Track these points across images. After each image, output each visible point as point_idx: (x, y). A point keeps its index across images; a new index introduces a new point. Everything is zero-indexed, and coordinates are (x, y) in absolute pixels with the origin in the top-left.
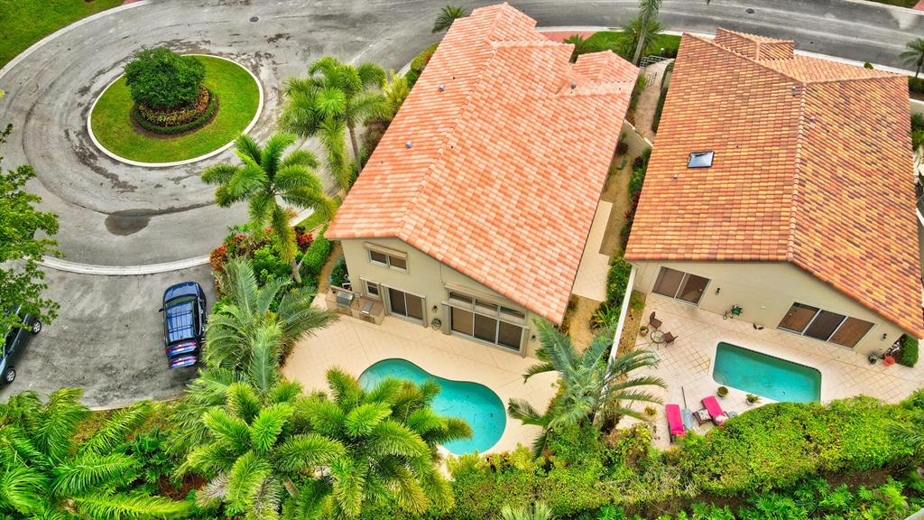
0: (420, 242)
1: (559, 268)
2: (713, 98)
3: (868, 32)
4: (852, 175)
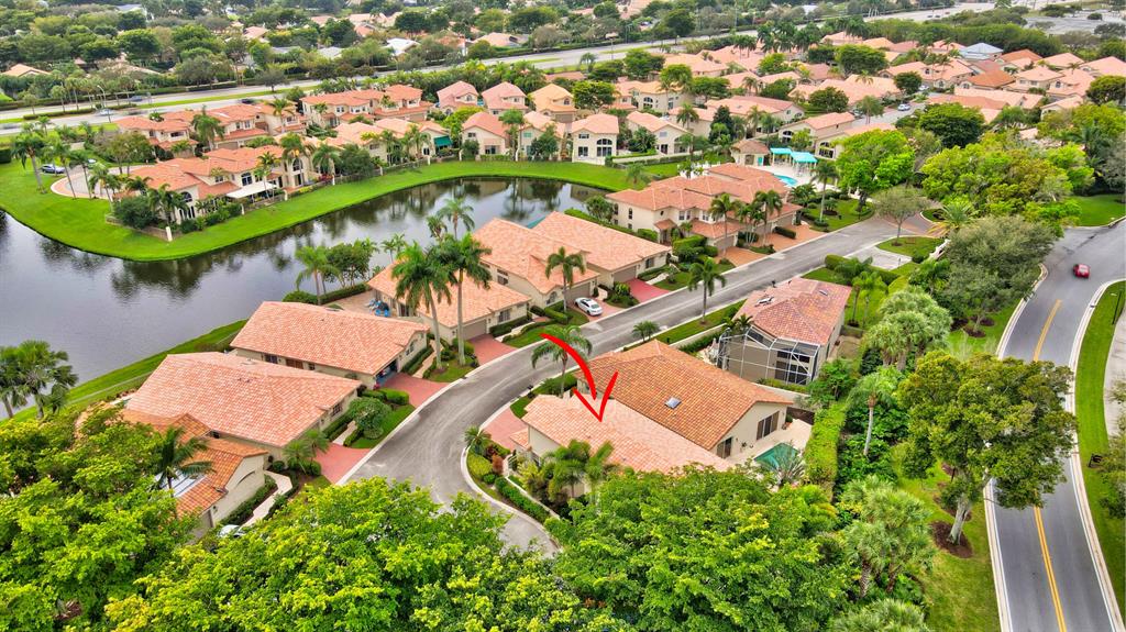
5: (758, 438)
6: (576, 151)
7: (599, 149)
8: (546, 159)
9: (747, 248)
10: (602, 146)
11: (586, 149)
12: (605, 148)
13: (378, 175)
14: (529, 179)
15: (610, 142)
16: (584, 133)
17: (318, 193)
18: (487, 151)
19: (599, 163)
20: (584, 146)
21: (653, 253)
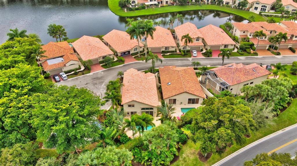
0: (137, 100)
1: (156, 101)
2: (167, 75)
3: (185, 62)
4: (189, 81)
5: (189, 103)
6: (254, 7)
7: (262, 9)
8: (242, 9)
11: (257, 8)
12: (264, 9)
13: (189, 5)
14: (235, 15)
15: (266, 7)
16: (258, 2)
17: (169, 7)
18: (226, 3)
19: (257, 13)
20: (257, 7)
21: (227, 43)
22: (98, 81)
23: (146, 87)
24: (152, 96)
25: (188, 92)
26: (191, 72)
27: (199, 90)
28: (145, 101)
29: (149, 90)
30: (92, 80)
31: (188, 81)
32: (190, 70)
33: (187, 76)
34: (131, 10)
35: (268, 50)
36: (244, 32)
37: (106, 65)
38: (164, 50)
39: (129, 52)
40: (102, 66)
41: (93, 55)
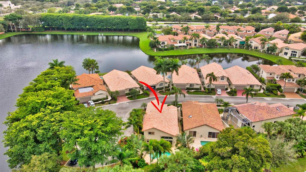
0: (157, 128)
1: (176, 131)
2: (189, 109)
5: (209, 137)
6: (283, 53)
7: (292, 54)
8: (271, 53)
9: (299, 94)
10: (293, 53)
11: (287, 53)
12: (294, 54)
13: (217, 48)
14: (264, 59)
15: (296, 52)
16: (287, 48)
17: (197, 49)
18: (255, 48)
19: (287, 58)
20: (286, 52)
21: (252, 84)
22: (123, 111)
23: (167, 117)
24: (173, 126)
25: (208, 125)
26: (213, 108)
27: (219, 124)
28: (165, 129)
29: (170, 120)
30: (117, 110)
31: (209, 115)
32: (212, 106)
33: (209, 110)
34: (160, 50)
35: (297, 93)
36: (271, 74)
37: (132, 97)
38: (188, 86)
39: (155, 87)
40: (128, 98)
41: (121, 87)
